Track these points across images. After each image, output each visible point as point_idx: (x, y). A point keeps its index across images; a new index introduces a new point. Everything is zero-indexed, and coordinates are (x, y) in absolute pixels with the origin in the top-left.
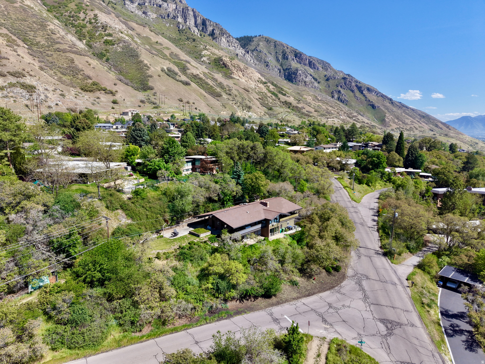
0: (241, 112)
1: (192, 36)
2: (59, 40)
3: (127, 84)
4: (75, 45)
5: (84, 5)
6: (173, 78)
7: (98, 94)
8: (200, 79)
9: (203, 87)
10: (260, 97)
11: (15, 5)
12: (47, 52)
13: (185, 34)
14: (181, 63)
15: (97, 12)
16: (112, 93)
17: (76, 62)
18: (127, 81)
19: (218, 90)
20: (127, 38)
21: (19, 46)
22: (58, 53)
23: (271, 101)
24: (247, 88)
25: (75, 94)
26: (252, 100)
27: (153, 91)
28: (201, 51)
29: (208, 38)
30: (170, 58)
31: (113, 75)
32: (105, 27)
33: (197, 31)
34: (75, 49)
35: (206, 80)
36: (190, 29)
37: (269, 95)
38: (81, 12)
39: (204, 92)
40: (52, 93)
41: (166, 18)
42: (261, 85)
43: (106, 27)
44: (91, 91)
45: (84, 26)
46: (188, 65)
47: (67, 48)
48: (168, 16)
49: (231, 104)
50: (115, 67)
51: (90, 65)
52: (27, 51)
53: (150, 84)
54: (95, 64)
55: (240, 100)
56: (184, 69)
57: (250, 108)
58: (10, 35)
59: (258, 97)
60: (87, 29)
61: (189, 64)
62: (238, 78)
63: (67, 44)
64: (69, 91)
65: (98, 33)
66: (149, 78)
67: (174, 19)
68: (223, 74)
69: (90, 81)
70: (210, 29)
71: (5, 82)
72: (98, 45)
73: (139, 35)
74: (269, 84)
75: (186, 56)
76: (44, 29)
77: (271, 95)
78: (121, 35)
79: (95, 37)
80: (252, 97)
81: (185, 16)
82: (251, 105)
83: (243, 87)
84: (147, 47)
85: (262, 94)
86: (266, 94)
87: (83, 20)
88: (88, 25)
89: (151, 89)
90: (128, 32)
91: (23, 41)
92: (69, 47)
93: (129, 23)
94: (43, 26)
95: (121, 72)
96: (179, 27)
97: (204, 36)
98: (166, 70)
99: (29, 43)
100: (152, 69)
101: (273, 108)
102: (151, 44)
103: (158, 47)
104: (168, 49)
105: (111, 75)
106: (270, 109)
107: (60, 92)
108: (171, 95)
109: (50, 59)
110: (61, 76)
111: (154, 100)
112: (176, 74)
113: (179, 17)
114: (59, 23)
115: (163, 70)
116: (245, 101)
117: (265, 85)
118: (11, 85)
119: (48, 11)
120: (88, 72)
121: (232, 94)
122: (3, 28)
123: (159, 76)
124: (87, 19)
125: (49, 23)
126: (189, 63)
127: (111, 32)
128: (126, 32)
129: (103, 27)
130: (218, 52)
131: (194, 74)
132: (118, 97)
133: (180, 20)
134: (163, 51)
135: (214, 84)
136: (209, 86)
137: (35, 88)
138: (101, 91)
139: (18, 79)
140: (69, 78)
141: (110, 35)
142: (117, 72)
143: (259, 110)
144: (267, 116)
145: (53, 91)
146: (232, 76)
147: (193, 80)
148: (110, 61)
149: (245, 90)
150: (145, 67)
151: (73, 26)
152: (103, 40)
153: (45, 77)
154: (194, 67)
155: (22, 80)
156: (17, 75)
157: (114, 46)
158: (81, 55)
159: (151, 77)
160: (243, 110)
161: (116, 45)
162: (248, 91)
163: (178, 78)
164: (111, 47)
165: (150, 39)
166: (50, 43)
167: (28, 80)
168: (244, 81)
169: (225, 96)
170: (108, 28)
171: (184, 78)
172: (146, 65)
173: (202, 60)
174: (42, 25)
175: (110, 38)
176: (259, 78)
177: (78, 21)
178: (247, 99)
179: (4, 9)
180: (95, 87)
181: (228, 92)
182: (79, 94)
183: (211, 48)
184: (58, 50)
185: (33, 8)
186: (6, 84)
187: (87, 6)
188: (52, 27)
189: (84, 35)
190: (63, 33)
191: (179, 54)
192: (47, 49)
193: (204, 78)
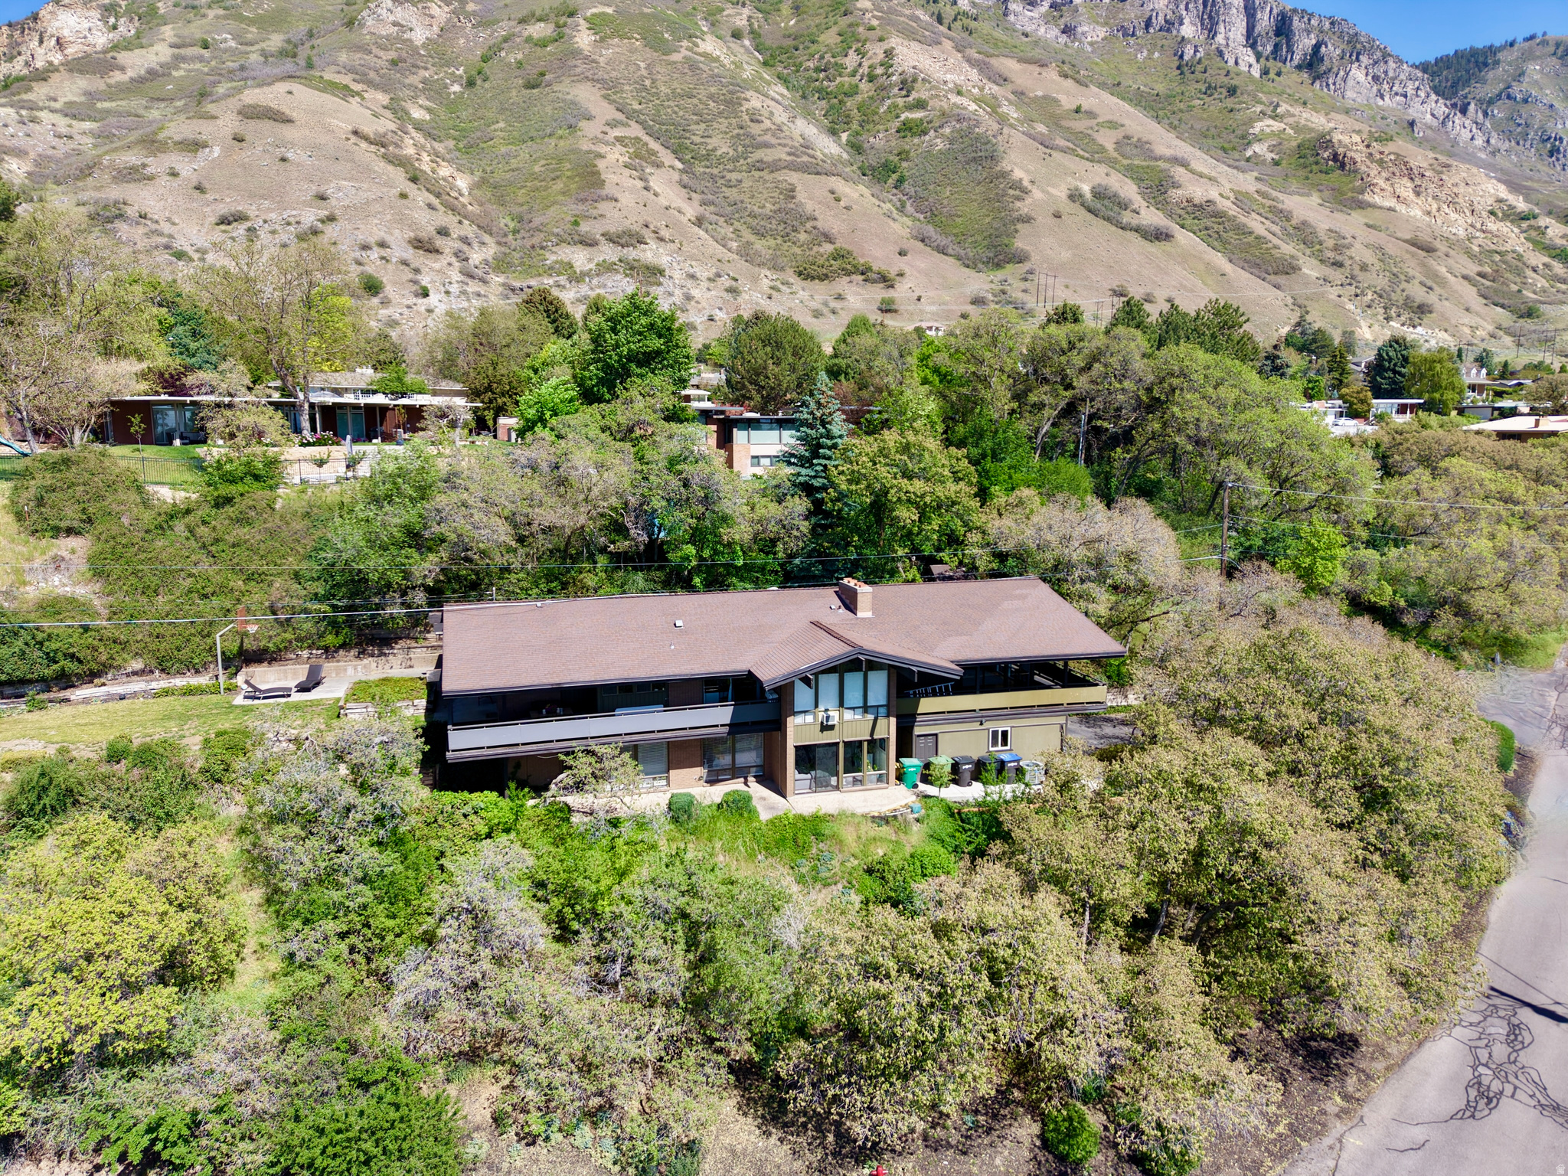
0: (1376, 327)
1: (1226, 80)
2: (768, 138)
3: (942, 251)
4: (807, 147)
5: (861, 29)
6: (1108, 219)
7: (842, 284)
8: (1219, 215)
9: (1224, 243)
10: (1487, 269)
11: (676, 57)
12: (729, 176)
13: (1198, 75)
14: (1153, 168)
15: (894, 41)
16: (885, 280)
17: (801, 196)
18: (942, 241)
19: (1288, 249)
20: (973, 107)
21: (659, 165)
22: (757, 174)
23: (1541, 283)
24: (1425, 237)
25: (772, 288)
26: (1442, 283)
27: (1026, 266)
28: (1250, 122)
29: (1293, 79)
30: (1115, 155)
31: (901, 228)
32: (907, 85)
33: (1252, 59)
34: (805, 159)
35: (1242, 219)
36: (1221, 54)
37: (1538, 259)
38: (851, 52)
39: (1219, 260)
40: (705, 284)
41: (1139, 33)
42: (1505, 228)
43: (914, 81)
44: (823, 278)
45: (853, 91)
46: (1179, 173)
47: (784, 156)
48: (1148, 24)
49: (1333, 297)
50: (918, 199)
51: (838, 200)
52: (676, 176)
53: (1019, 244)
54: (856, 195)
55: (1382, 282)
56: (1158, 188)
57: (1422, 310)
58: (646, 138)
59: (1472, 269)
60: (859, 98)
61: (1182, 170)
62: (1391, 202)
63: (785, 146)
64: (755, 280)
65: (888, 102)
66: (1019, 226)
67: (1168, 30)
68: (1327, 193)
69: (828, 248)
70: (1304, 43)
71: (590, 260)
72: (881, 141)
73: (1020, 94)
74: (1543, 221)
75: (1178, 142)
76: (735, 111)
77: (1547, 260)
78: (955, 99)
79: (876, 118)
80: (1443, 270)
81: (1210, 17)
82: (1432, 298)
83: (1408, 237)
84: (1041, 128)
85: (1497, 258)
86: (1519, 257)
87: (853, 74)
88: (864, 86)
89: (1020, 258)
90: (982, 89)
91: (674, 152)
92: (790, 154)
93: (993, 61)
94: (732, 104)
95: (933, 216)
96: (1181, 57)
97: (1279, 74)
98: (1088, 196)
99: (688, 157)
100: (1037, 194)
101: (1543, 308)
102: (1055, 121)
103: (1080, 125)
104: (1113, 125)
105: (896, 226)
106: (1530, 314)
107: (729, 283)
108: (1088, 277)
109: (732, 194)
110: (752, 238)
111: (1020, 295)
112: (1124, 205)
113: (1186, 21)
114: (785, 92)
115: (1075, 196)
116: (1404, 285)
117: (1525, 225)
118: (606, 268)
119: (765, 64)
120: (829, 221)
121: (1347, 263)
122: (632, 123)
123: (1057, 216)
124: (865, 70)
125: (749, 94)
126: (1184, 164)
127: (924, 95)
128: (976, 91)
129: (904, 82)
130: (1323, 120)
131: (1196, 201)
132: (901, 292)
133: (1188, 30)
134: (1095, 135)
135: (1276, 229)
136: (1251, 239)
137: (661, 272)
138: (854, 277)
139: (625, 250)
140: (772, 242)
141: (920, 105)
142: (921, 217)
143: (1467, 319)
144: (1508, 340)
145: (709, 279)
146: (1367, 197)
147: (1189, 221)
148: (906, 185)
149: (1414, 245)
150: (1011, 192)
151: (824, 94)
152: (897, 124)
153: (699, 243)
154: (1201, 175)
155: (632, 253)
156: (623, 241)
157: (927, 138)
158: (818, 173)
159: (1027, 220)
160: (1388, 319)
161: (932, 133)
162: (1429, 250)
163: (1127, 217)
164: (916, 140)
165: (1056, 101)
166: (740, 149)
167: (650, 253)
168: (1417, 212)
169: (1311, 269)
170: (918, 85)
171: (1151, 217)
172: (1018, 186)
173: (1249, 153)
174: (729, 103)
175: (918, 115)
176: (1500, 201)
177: (839, 79)
178: (1420, 277)
179: (644, 73)
180: (836, 264)
181: (1330, 254)
182: (783, 288)
183: (1297, 110)
184: (760, 166)
185: (717, 59)
186: (592, 266)
187: (871, 29)
188: (755, 102)
189: (848, 116)
190: (781, 116)
191: (1152, 138)
192: (730, 167)
193: (1233, 210)
